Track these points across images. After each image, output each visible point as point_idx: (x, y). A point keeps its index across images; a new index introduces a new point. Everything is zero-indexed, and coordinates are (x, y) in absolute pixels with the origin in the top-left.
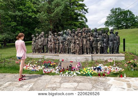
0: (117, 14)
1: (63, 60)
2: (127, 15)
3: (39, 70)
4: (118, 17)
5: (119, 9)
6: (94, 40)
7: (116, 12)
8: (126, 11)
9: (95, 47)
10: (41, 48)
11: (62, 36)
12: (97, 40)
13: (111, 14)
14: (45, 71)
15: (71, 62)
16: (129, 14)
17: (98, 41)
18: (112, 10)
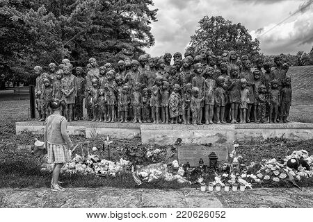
0: (214, 31)
1: (179, 140)
2: (236, 35)
3: (117, 173)
4: (217, 38)
5: (219, 19)
6: (234, 86)
7: (212, 26)
8: (234, 25)
9: (235, 103)
10: (71, 106)
11: (135, 71)
12: (242, 83)
13: (200, 31)
14: (141, 177)
15: (206, 145)
16: (241, 34)
17: (243, 89)
18: (203, 20)
